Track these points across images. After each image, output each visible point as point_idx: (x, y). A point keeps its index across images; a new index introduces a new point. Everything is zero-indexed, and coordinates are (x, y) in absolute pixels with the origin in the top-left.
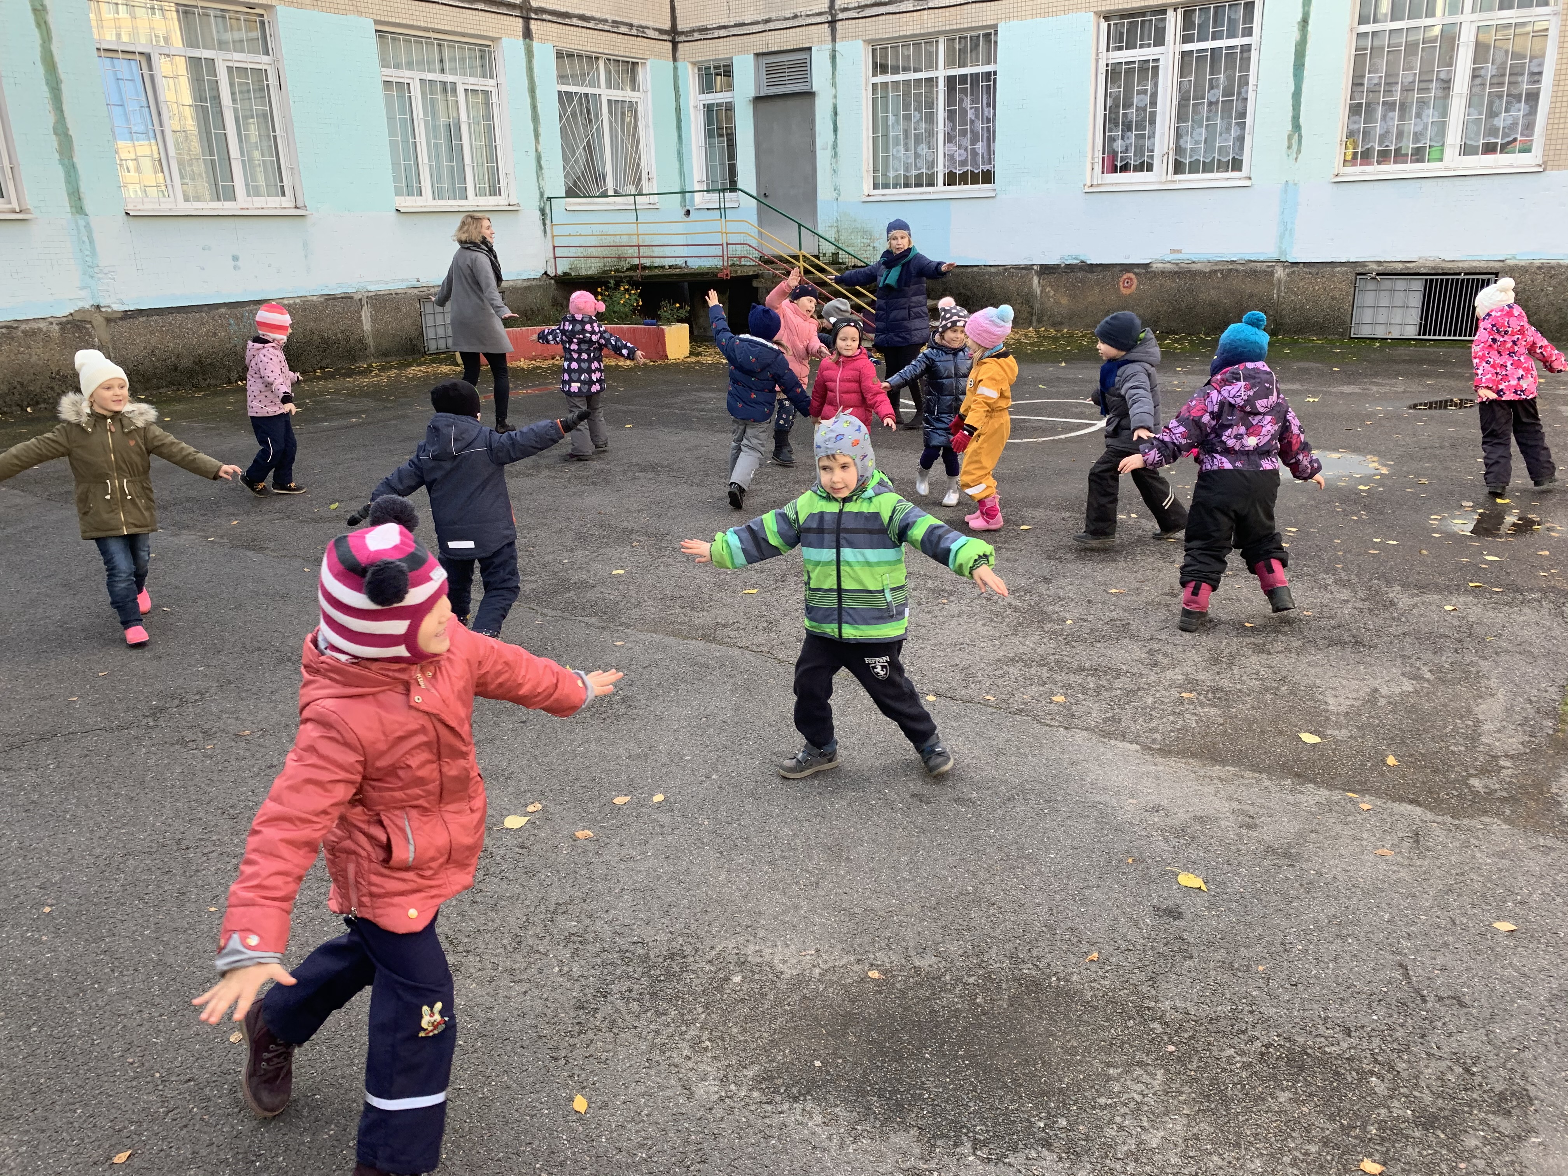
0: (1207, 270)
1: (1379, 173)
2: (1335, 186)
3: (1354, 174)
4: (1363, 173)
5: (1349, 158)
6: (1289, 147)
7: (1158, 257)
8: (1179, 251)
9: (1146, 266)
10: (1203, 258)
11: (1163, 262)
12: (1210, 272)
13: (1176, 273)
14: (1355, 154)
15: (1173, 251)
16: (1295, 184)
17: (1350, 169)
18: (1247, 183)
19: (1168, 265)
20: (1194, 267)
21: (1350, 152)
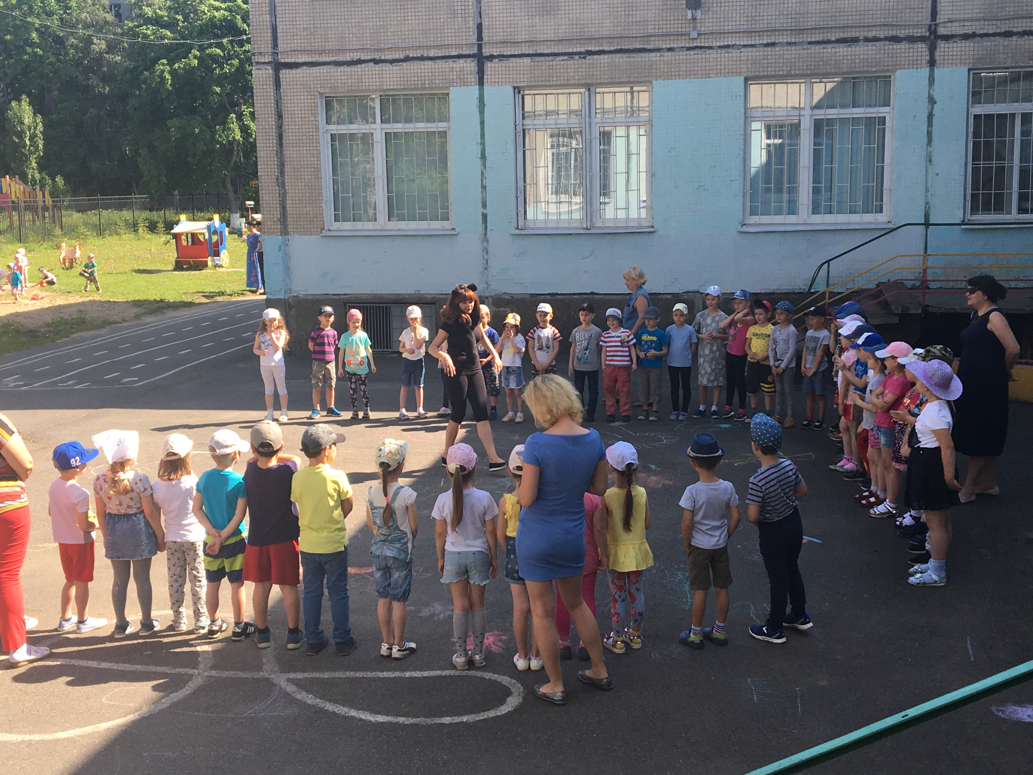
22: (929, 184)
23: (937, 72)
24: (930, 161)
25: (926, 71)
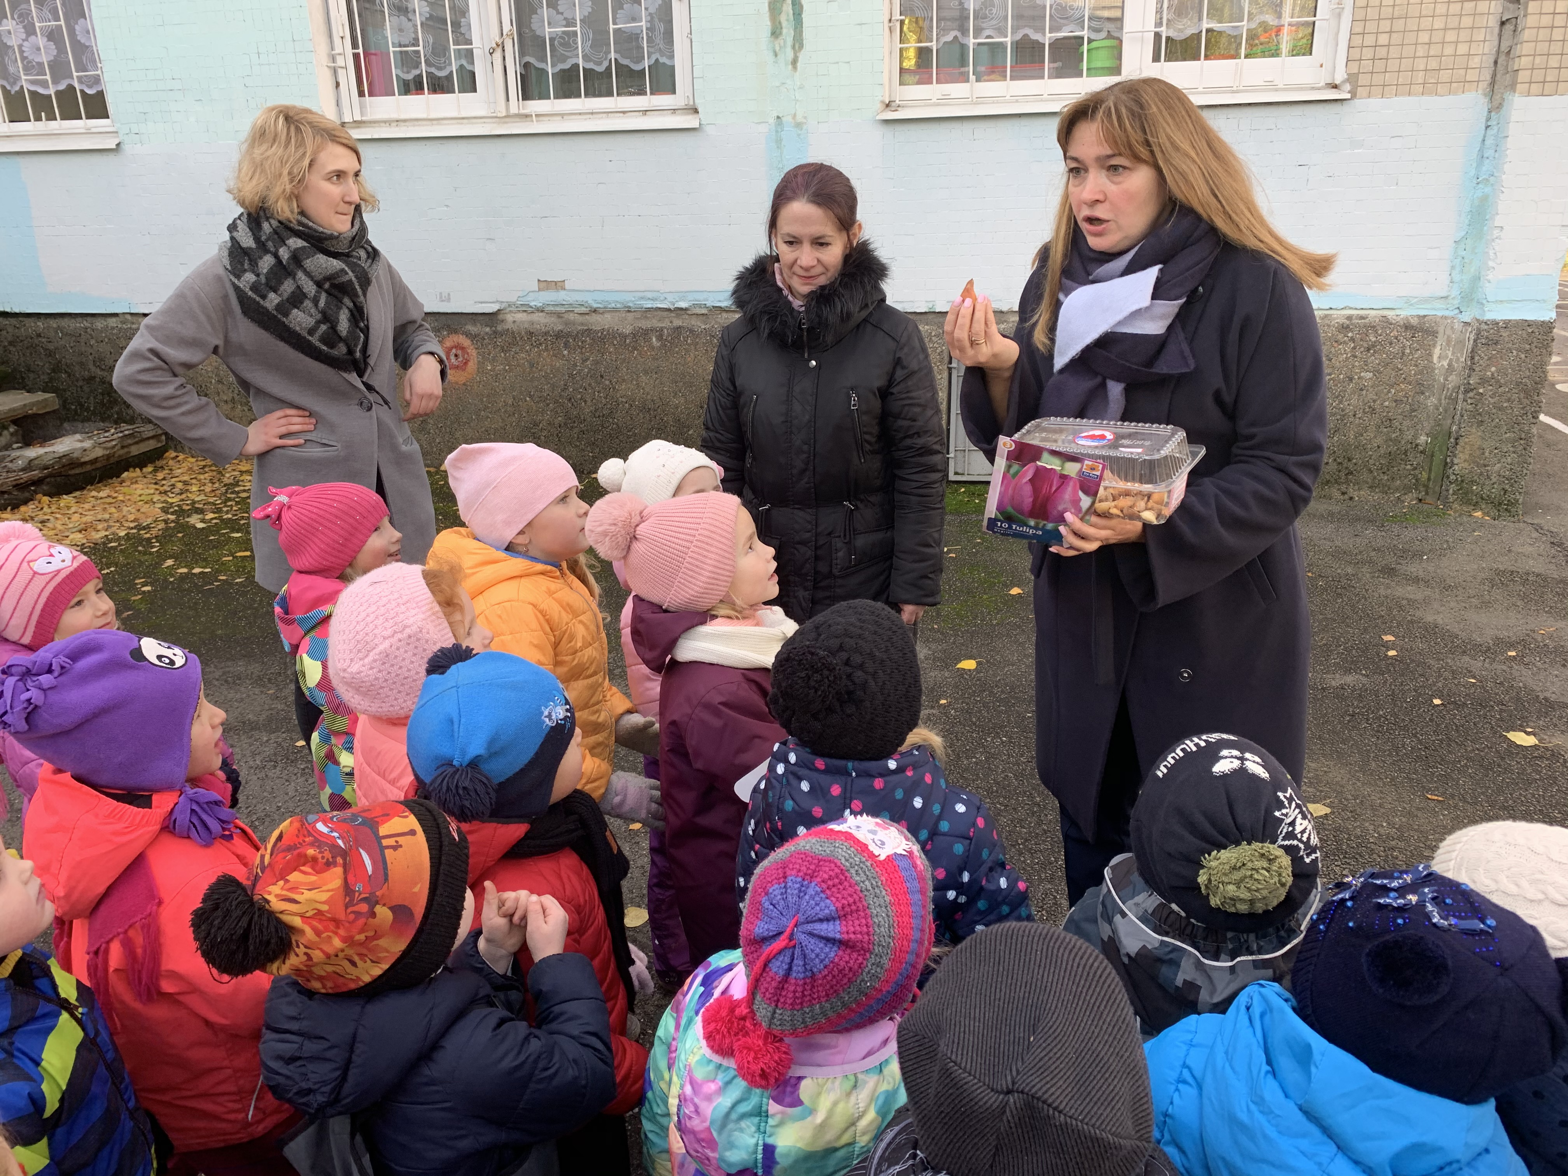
0: (628, 330)
1: (981, 100)
2: (889, 130)
3: (926, 102)
4: (945, 100)
5: (910, 63)
6: (776, 33)
7: (513, 299)
8: (558, 285)
9: (491, 318)
10: (615, 300)
11: (527, 309)
12: (634, 335)
13: (558, 335)
14: (923, 54)
15: (545, 285)
16: (799, 125)
17: (916, 92)
18: (689, 121)
19: (537, 317)
20: (599, 322)
21: (912, 45)
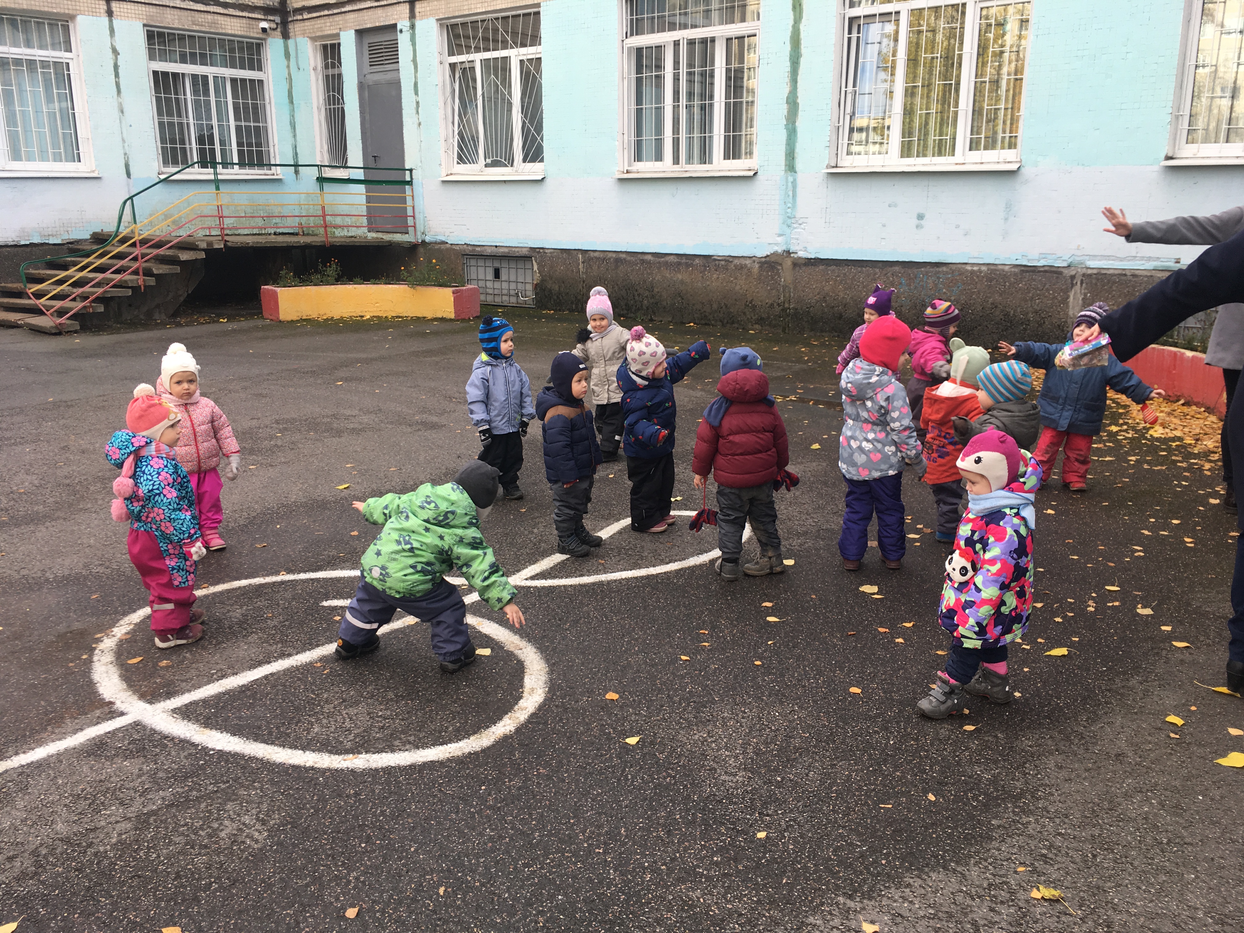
22: (125, 135)
23: (115, 22)
24: (122, 112)
25: (106, 19)
